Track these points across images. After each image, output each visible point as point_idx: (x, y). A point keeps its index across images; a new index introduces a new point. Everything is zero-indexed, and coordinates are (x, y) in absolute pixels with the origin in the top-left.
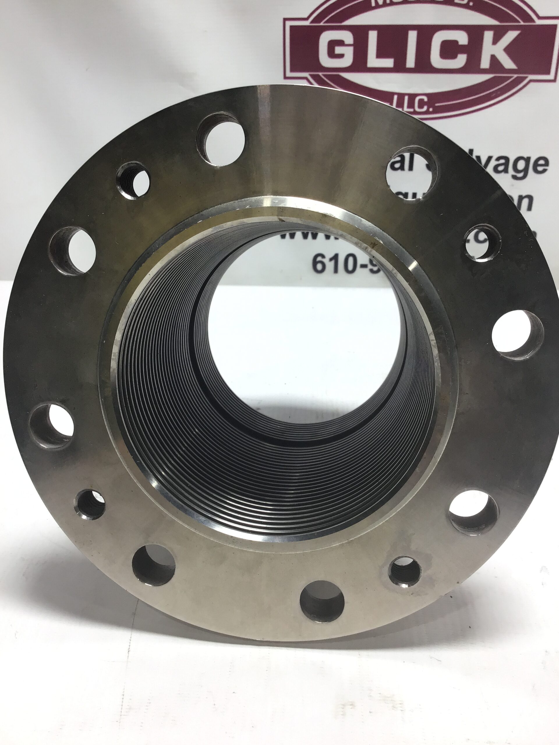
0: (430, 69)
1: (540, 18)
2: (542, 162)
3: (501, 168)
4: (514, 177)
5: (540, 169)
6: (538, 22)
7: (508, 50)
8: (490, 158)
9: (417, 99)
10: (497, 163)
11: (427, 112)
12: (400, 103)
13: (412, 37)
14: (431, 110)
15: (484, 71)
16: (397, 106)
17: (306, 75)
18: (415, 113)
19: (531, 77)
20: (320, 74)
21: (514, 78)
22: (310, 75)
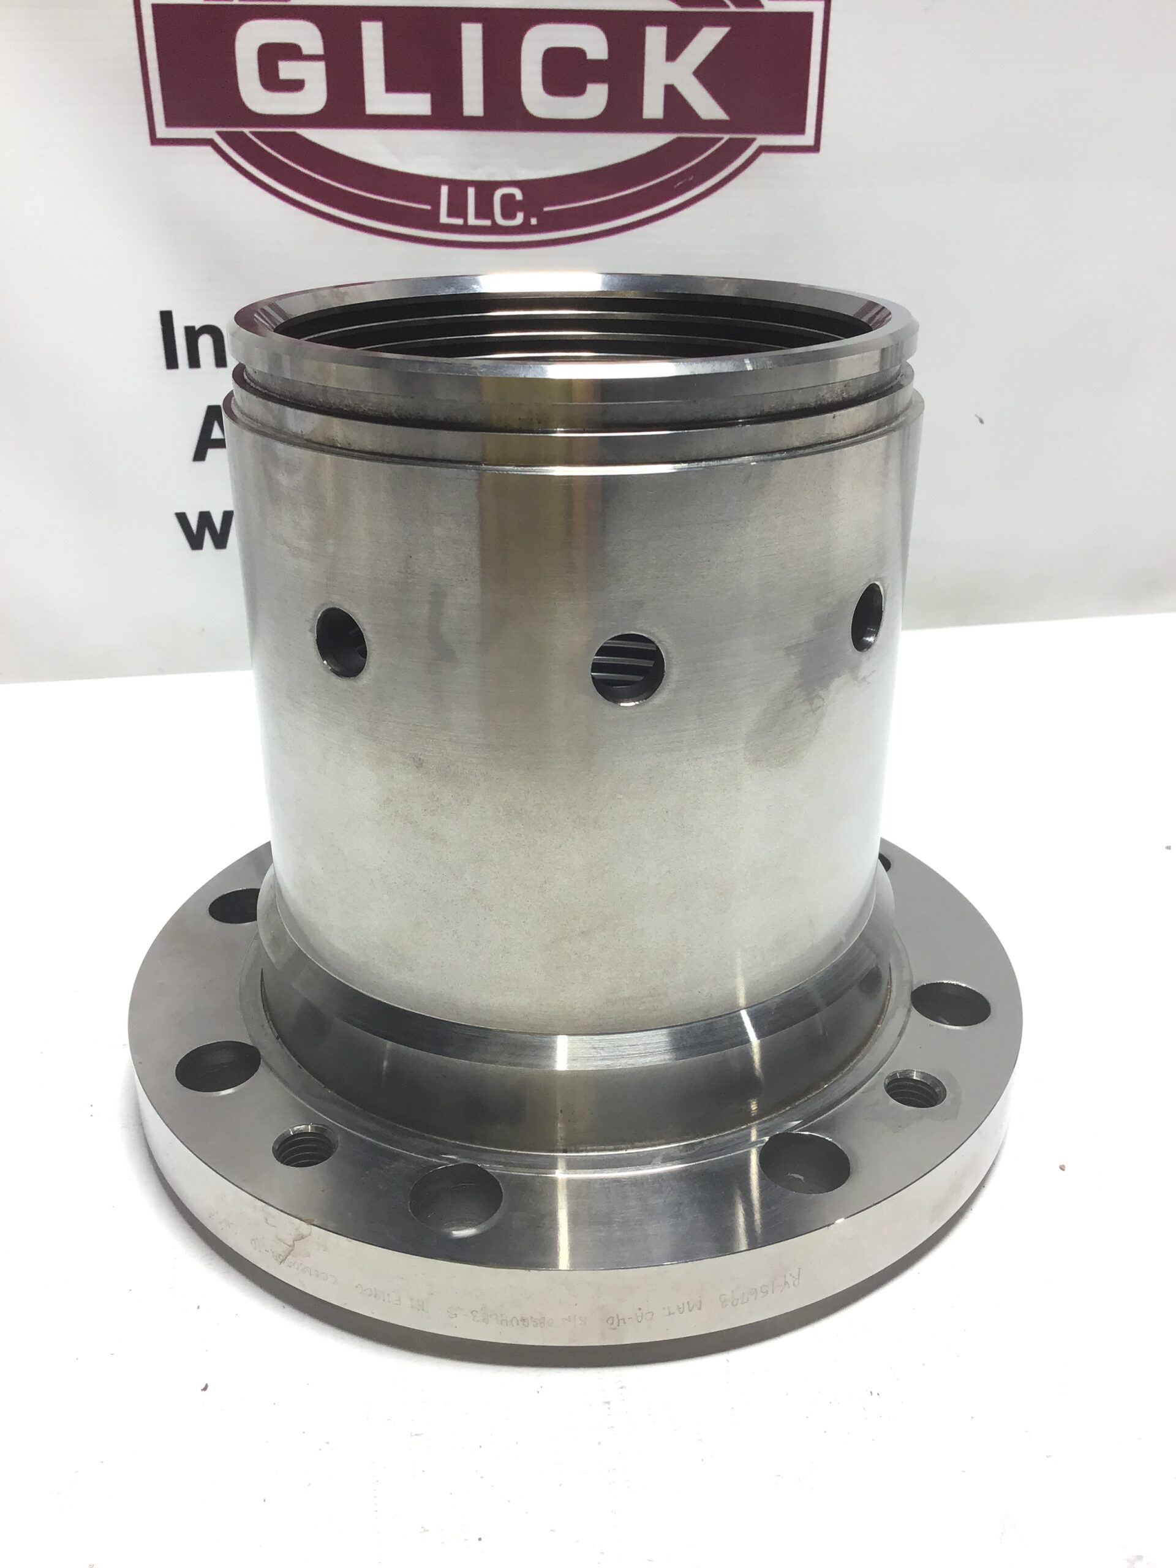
0: (521, 120)
6: (770, 6)
9: (498, 195)
11: (525, 228)
12: (457, 208)
13: (472, 36)
14: (534, 221)
15: (652, 126)
16: (450, 214)
17: (210, 133)
18: (496, 229)
19: (762, 140)
20: (246, 131)
21: (722, 142)
22: (219, 133)
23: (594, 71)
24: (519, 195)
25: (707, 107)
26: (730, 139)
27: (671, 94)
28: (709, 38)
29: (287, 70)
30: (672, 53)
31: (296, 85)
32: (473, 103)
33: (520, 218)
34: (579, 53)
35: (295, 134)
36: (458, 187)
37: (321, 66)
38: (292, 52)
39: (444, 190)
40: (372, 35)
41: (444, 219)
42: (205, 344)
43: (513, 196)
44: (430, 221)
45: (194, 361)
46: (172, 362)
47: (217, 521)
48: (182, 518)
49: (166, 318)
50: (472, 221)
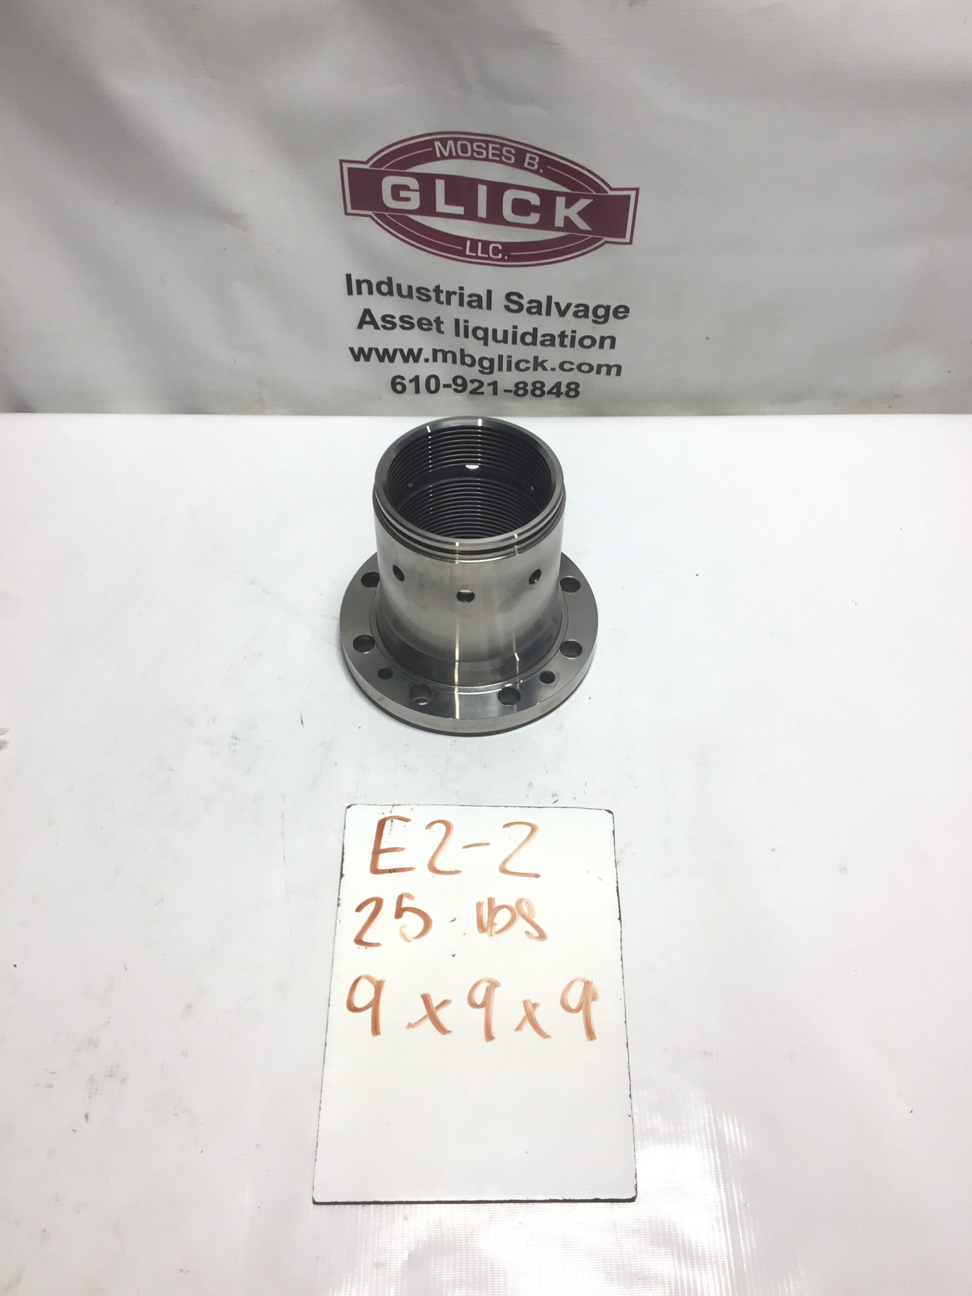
0: (502, 221)
1: (612, 189)
2: (622, 310)
3: (580, 314)
4: (595, 322)
5: (620, 315)
6: (611, 193)
7: (582, 214)
8: (569, 306)
9: (491, 247)
10: (576, 309)
11: (502, 260)
12: (474, 248)
13: (482, 191)
14: (506, 258)
15: (559, 229)
16: (470, 251)
17: (370, 213)
18: (489, 258)
19: (606, 239)
20: (385, 213)
21: (588, 238)
22: (373, 213)
23: (535, 209)
24: (500, 247)
25: (582, 225)
26: (592, 238)
27: (567, 219)
28: (583, 203)
29: (403, 194)
30: (568, 205)
31: (407, 199)
32: (482, 212)
33: (500, 256)
34: (529, 202)
35: (406, 216)
36: (474, 242)
37: (418, 193)
38: (406, 188)
39: (468, 242)
40: (440, 185)
41: (468, 253)
42: (364, 287)
43: (498, 247)
44: (462, 253)
45: (359, 292)
46: (350, 292)
47: (366, 351)
48: (352, 349)
49: (349, 277)
50: (480, 254)
